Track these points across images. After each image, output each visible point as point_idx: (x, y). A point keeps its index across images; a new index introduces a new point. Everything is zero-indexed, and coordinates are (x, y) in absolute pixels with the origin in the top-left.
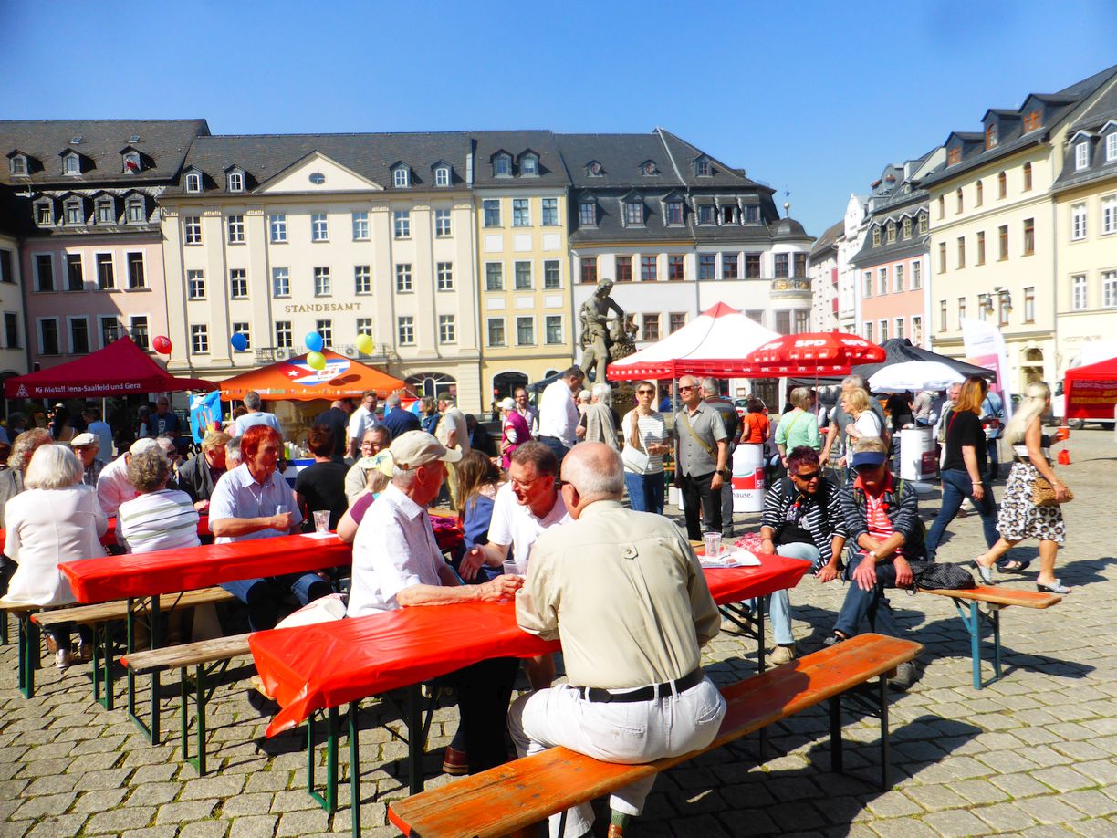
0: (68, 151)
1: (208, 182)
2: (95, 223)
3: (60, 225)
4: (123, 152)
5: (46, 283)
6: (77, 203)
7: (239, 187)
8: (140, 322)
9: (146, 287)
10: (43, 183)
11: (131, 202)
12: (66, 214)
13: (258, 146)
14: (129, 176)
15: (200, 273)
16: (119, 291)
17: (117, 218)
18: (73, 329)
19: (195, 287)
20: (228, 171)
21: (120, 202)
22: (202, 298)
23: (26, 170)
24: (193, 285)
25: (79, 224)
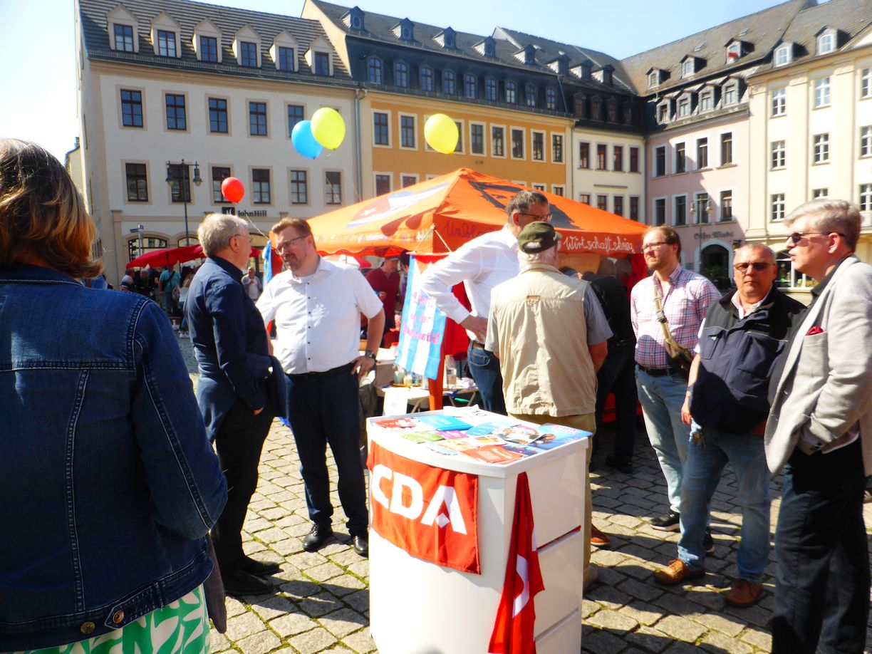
0: (686, 58)
1: (799, 51)
2: (698, 113)
3: (673, 120)
4: (727, 45)
5: (661, 171)
6: (686, 99)
7: (829, 49)
8: (727, 194)
9: (733, 163)
10: (666, 89)
11: (727, 88)
12: (678, 110)
14: (730, 65)
15: (783, 143)
16: (711, 170)
17: (716, 103)
18: (677, 205)
19: (777, 159)
20: (819, 34)
21: (718, 90)
22: (783, 167)
23: (658, 81)
24: (775, 156)
25: (685, 117)
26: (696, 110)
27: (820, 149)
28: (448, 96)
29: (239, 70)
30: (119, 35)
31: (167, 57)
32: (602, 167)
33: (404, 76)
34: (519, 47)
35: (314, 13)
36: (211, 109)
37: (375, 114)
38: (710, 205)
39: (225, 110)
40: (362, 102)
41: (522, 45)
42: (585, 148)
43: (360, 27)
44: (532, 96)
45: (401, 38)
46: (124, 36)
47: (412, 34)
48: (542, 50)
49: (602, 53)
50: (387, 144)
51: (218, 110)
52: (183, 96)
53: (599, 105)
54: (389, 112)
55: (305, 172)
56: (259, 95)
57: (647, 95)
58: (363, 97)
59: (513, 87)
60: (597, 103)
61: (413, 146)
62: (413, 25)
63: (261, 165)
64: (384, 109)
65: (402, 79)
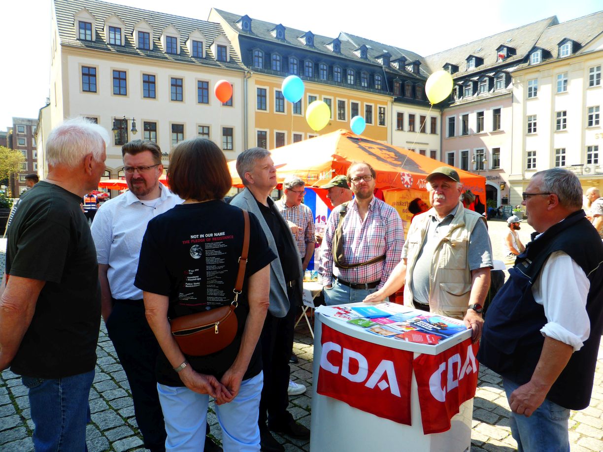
0: (470, 57)
1: (546, 55)
2: (478, 95)
3: (461, 99)
4: (498, 50)
5: (452, 133)
6: (470, 86)
7: (567, 54)
8: (496, 151)
9: (501, 129)
10: (456, 78)
11: (497, 79)
12: (464, 92)
13: (589, 22)
14: (499, 63)
15: (535, 116)
16: (485, 134)
17: (490, 89)
18: (462, 157)
19: (531, 128)
20: (561, 44)
21: (491, 80)
22: (535, 133)
23: (450, 72)
24: (530, 125)
25: (469, 97)
26: (476, 94)
27: (561, 121)
28: (308, 78)
29: (162, 55)
30: (82, 28)
31: (115, 45)
32: (412, 130)
33: (278, 63)
34: (357, 47)
36: (144, 82)
37: (258, 88)
38: (485, 158)
39: (154, 83)
40: (249, 80)
41: (359, 45)
42: (400, 116)
43: (248, 29)
44: (365, 80)
45: (277, 37)
46: (85, 29)
47: (284, 36)
48: (371, 49)
49: (412, 52)
50: (266, 110)
51: (149, 82)
52: (125, 72)
53: (410, 88)
54: (267, 88)
55: (208, 127)
56: (178, 73)
58: (250, 77)
59: (352, 73)
60: (409, 86)
61: (283, 112)
62: (285, 29)
63: (178, 121)
64: (264, 86)
65: (277, 65)
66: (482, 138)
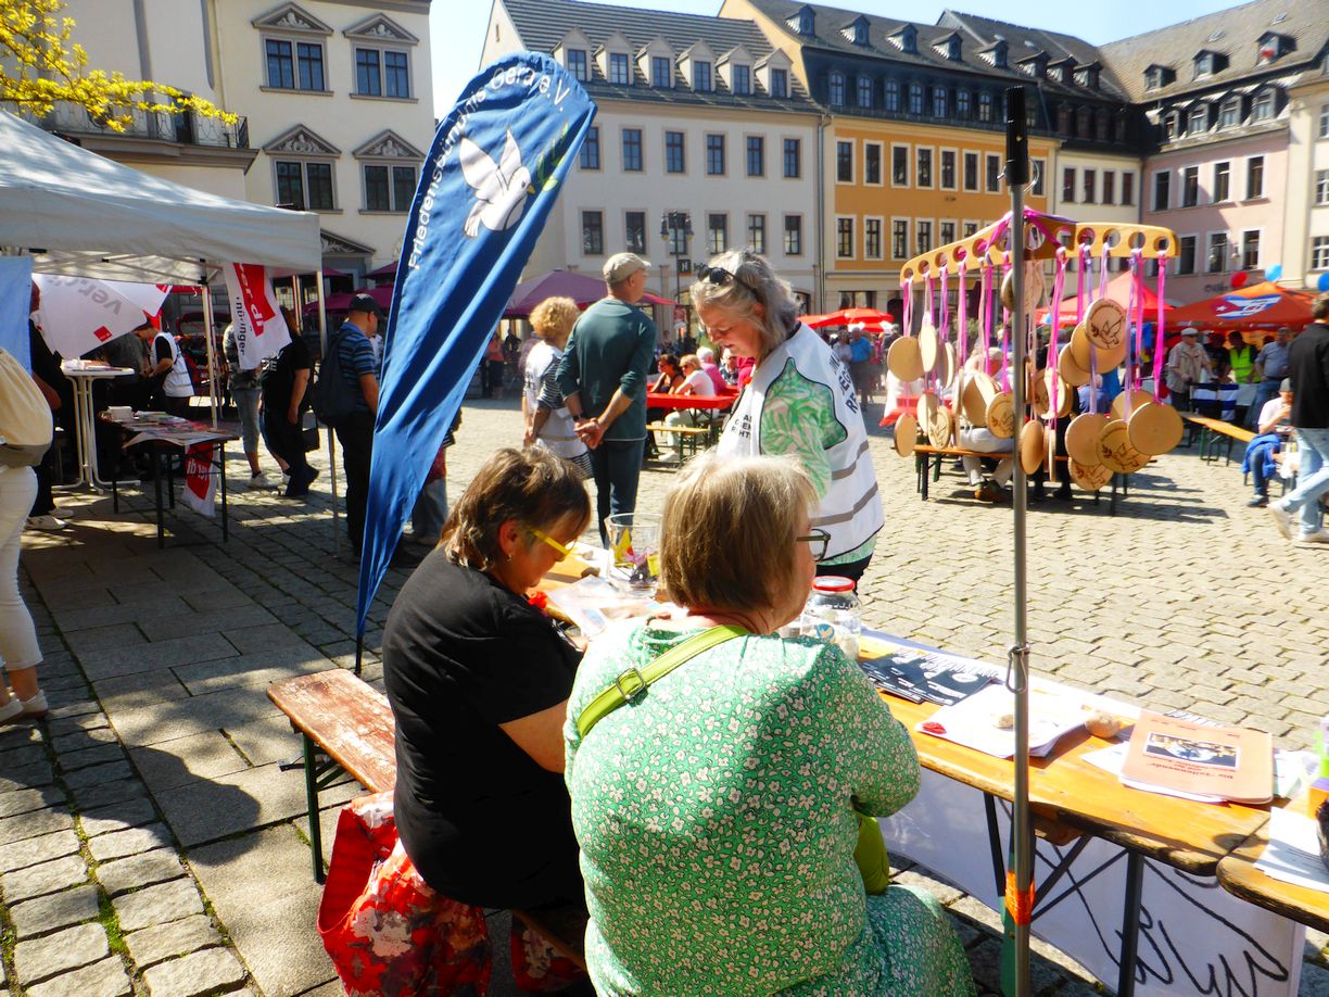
0: (1202, 53)
2: (1218, 129)
3: (1183, 137)
4: (1261, 40)
5: (1162, 203)
8: (1253, 236)
9: (1264, 195)
10: (1172, 95)
11: (1259, 99)
12: (1189, 125)
14: (1262, 68)
16: (1232, 205)
17: (1243, 119)
18: (1182, 250)
21: (1247, 101)
23: (1159, 83)
24: (1320, 188)
25: (1200, 134)
26: (1215, 127)
29: (689, 97)
30: (572, 61)
31: (618, 85)
32: (1089, 199)
33: (867, 94)
34: (984, 43)
35: (749, 13)
36: (668, 145)
37: (839, 143)
38: (1229, 251)
39: (682, 146)
40: (825, 129)
41: (985, 38)
42: (1070, 174)
43: (809, 31)
45: (855, 42)
46: (577, 62)
47: (868, 36)
48: (1006, 42)
49: (1072, 38)
50: (851, 180)
51: (675, 145)
52: (640, 131)
53: (1085, 119)
54: (853, 140)
55: (763, 217)
56: (717, 126)
57: (1145, 101)
58: (829, 124)
59: (988, 100)
60: (1084, 116)
62: (869, 24)
63: (718, 209)
64: (848, 136)
65: (865, 97)
66: (1225, 212)
